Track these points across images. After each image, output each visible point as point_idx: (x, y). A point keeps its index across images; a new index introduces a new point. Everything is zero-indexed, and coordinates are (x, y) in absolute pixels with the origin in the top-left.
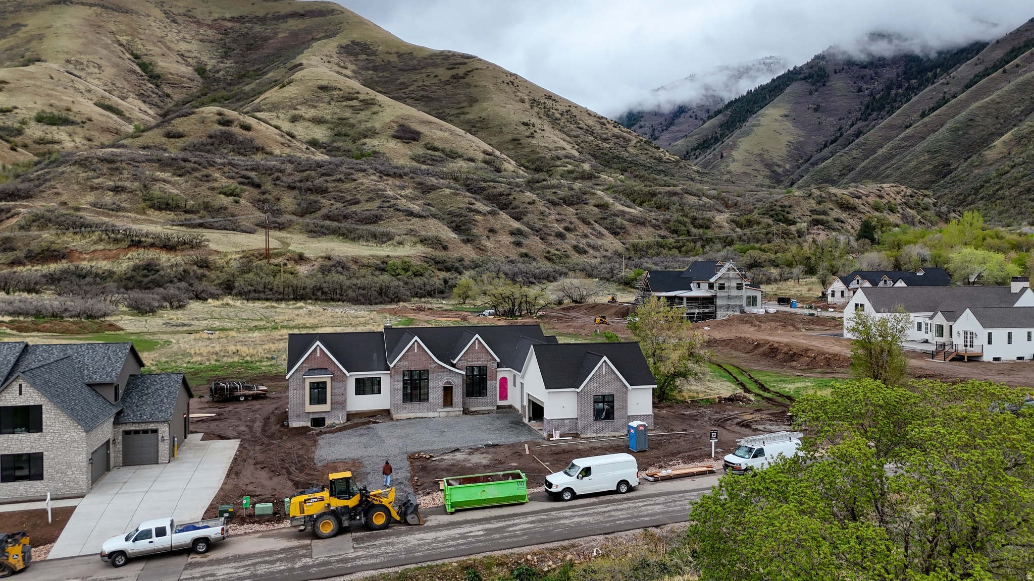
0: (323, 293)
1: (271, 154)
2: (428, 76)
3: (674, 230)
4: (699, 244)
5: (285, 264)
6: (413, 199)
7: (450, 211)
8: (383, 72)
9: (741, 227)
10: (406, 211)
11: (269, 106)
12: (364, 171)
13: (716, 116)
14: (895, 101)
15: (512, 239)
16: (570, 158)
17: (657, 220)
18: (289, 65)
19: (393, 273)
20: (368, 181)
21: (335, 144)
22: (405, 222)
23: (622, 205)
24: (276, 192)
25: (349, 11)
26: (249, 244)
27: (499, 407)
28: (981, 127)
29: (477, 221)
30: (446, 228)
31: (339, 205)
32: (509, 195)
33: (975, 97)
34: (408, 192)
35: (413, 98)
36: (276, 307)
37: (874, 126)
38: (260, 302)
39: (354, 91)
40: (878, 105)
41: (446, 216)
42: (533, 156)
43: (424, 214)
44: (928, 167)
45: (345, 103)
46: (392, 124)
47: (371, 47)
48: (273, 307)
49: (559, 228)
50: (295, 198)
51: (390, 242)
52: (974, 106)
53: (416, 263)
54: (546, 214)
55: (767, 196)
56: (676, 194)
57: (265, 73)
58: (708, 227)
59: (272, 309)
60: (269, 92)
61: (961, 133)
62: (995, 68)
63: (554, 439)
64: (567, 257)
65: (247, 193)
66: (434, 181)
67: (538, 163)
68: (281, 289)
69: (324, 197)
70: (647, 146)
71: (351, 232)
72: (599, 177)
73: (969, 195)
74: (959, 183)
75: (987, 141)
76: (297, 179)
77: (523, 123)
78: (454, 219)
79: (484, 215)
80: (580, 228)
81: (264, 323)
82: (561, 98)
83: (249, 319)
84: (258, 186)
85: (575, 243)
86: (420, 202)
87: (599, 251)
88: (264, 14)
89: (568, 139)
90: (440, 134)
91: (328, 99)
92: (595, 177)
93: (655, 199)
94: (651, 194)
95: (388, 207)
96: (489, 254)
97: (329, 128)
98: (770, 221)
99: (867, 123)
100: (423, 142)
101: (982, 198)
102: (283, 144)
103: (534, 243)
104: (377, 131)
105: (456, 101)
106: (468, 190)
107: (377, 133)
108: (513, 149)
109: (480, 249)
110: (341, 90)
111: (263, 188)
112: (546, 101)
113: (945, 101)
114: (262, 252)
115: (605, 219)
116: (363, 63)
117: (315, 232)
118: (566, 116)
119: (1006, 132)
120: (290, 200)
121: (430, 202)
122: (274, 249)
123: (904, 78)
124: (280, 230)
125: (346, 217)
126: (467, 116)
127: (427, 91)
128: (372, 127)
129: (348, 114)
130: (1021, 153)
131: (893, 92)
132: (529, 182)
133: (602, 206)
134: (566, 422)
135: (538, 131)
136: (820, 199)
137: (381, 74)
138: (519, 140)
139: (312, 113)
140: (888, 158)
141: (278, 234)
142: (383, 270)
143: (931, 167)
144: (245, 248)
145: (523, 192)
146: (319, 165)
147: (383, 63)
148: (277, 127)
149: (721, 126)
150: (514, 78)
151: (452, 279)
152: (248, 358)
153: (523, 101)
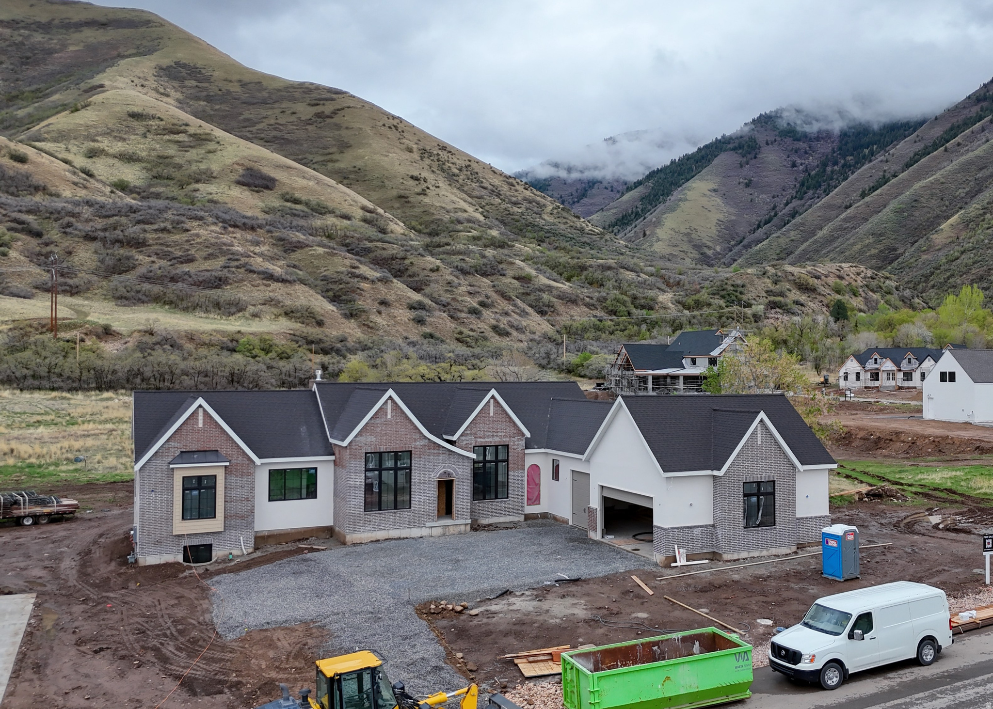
0: (143, 380)
1: (58, 195)
2: (283, 112)
3: (612, 311)
4: (644, 327)
5: (82, 340)
6: (272, 258)
7: (325, 276)
8: (221, 104)
9: (689, 309)
10: (264, 273)
11: (54, 135)
12: (201, 219)
13: (636, 187)
14: (832, 179)
15: (412, 314)
16: (474, 223)
17: (592, 298)
18: (83, 86)
19: (248, 354)
20: (208, 232)
21: (153, 190)
22: (262, 288)
23: (548, 278)
24: (66, 243)
25: (171, 24)
26: (25, 311)
27: (527, 517)
28: (926, 210)
29: (362, 290)
30: (319, 297)
31: (164, 263)
32: (404, 259)
33: (918, 177)
34: (264, 249)
35: (262, 139)
36: (69, 399)
37: (810, 206)
38: (42, 392)
39: (180, 123)
40: (814, 182)
41: (319, 282)
42: (426, 218)
43: (289, 278)
44: (874, 251)
45: (167, 137)
46: (236, 167)
47: (203, 71)
48: (64, 398)
49: (473, 303)
50: (96, 252)
51: (240, 314)
52: (917, 185)
53: (281, 343)
54: (454, 284)
55: (713, 275)
56: (609, 268)
57: (47, 96)
58: (651, 308)
59: (64, 401)
60: (54, 118)
61: (906, 214)
62: (935, 146)
63: (678, 564)
64: (486, 339)
65: (20, 243)
66: (301, 237)
67: (434, 226)
68: (77, 373)
69: (141, 252)
70: (565, 214)
71: (182, 300)
72: (513, 246)
73: (919, 283)
74: (907, 270)
75: (933, 224)
76: (99, 226)
77: (412, 177)
78: (331, 286)
79: (373, 282)
80: (499, 304)
81: (53, 417)
82: (458, 150)
83: (25, 413)
84: (38, 235)
85: (494, 322)
86: (282, 263)
87: (524, 333)
88: (47, 20)
89: (470, 199)
90: (302, 182)
91: (142, 130)
92: (509, 246)
93: (585, 273)
94: (580, 267)
95: (237, 267)
96: (381, 333)
97: (144, 168)
98: (722, 302)
99: (803, 202)
100: (278, 191)
101: (933, 287)
102: (75, 184)
103: (440, 321)
104: (214, 175)
105: (321, 146)
106: (348, 251)
107: (215, 178)
108: (399, 208)
109: (369, 327)
110: (162, 120)
111: (45, 237)
112: (440, 152)
113: (884, 181)
114: (44, 322)
115: (528, 294)
116: (192, 91)
117: (126, 298)
118: (465, 173)
119: (952, 215)
120: (88, 255)
121: (296, 263)
122: (64, 319)
123: (840, 154)
124: (72, 295)
125: (174, 279)
126: (337, 165)
127: (281, 131)
128: (207, 169)
129: (172, 151)
130: (970, 238)
131: (829, 169)
132: (427, 246)
133: (524, 279)
134: (697, 531)
135: (431, 188)
136: (775, 278)
137: (217, 107)
138: (407, 197)
139: (118, 147)
140: (830, 240)
141: (69, 300)
142: (233, 350)
143: (877, 251)
144: (17, 317)
145: (423, 256)
146: (133, 210)
147: (220, 93)
148: (66, 162)
149: (642, 199)
150: (398, 121)
151: (333, 363)
152: (33, 460)
153: (410, 150)
